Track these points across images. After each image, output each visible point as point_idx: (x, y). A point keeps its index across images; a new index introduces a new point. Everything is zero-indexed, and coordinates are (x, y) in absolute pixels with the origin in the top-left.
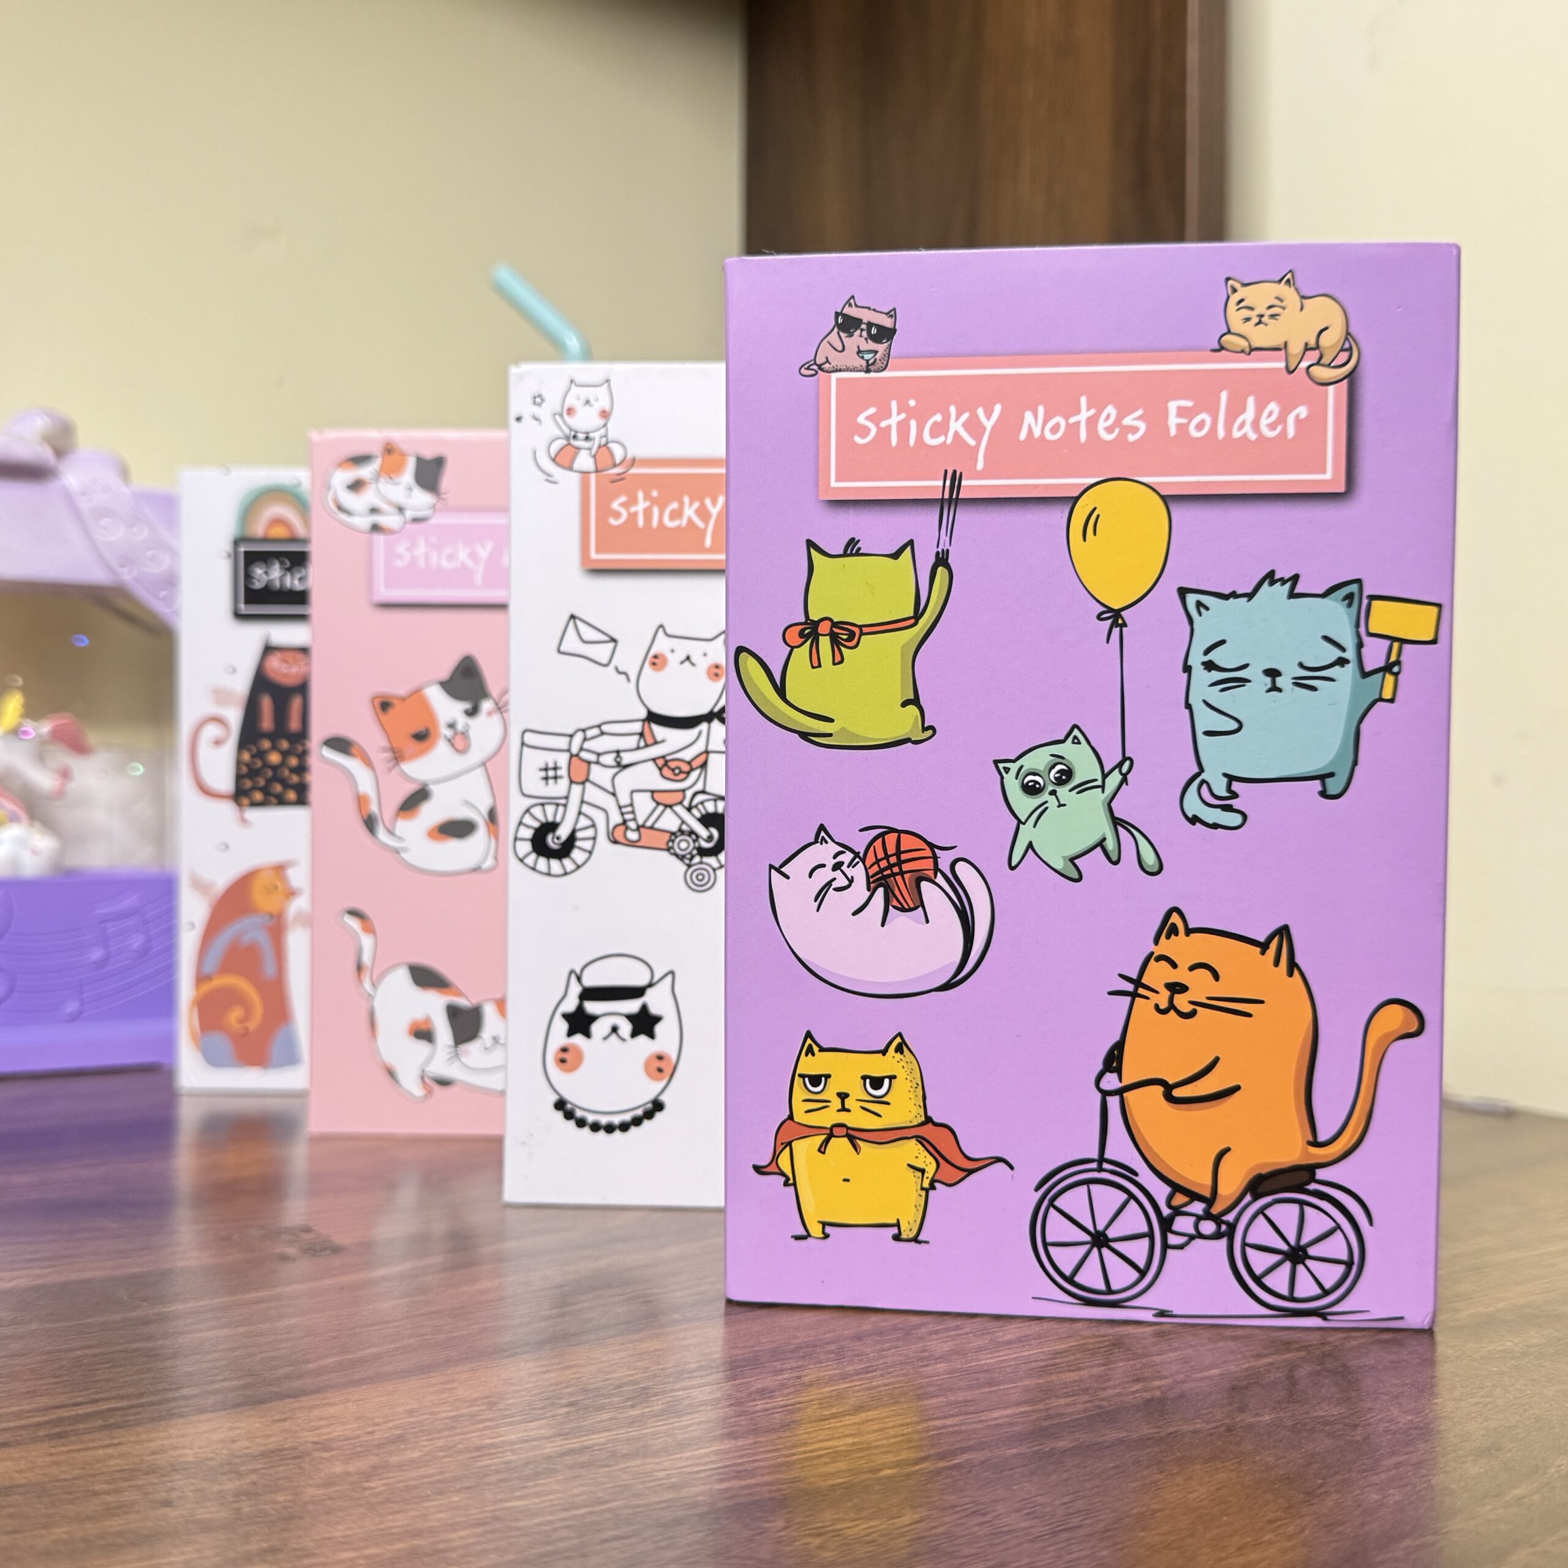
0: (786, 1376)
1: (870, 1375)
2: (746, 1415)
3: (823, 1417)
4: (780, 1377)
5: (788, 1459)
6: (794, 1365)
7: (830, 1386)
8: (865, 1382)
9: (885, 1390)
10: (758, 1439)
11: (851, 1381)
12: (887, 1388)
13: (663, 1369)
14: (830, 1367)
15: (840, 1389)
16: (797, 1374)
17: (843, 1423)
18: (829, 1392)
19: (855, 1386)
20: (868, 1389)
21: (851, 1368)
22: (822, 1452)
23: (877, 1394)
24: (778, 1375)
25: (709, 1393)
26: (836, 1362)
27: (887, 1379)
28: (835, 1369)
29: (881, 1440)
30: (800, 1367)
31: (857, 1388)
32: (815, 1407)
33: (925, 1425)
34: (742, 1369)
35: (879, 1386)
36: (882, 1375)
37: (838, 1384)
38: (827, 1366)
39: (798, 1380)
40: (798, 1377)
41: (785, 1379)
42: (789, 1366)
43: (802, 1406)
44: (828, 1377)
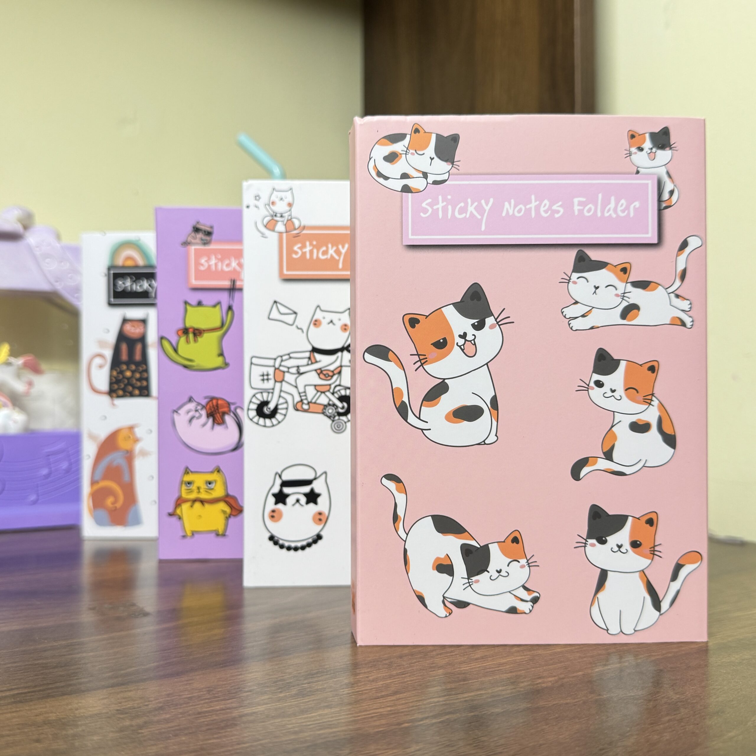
0: (361, 676)
1: (403, 676)
2: (338, 696)
3: (378, 697)
5: (356, 718)
6: (366, 671)
7: (383, 681)
8: (401, 679)
9: (410, 684)
10: (342, 708)
11: (394, 679)
12: (412, 682)
13: (299, 673)
14: (384, 672)
15: (387, 683)
16: (367, 675)
17: (387, 700)
18: (382, 684)
19: (395, 681)
20: (402, 683)
21: (395, 672)
23: (406, 686)
24: (357, 676)
25: (321, 685)
26: (387, 669)
27: (412, 678)
28: (387, 673)
29: (405, 708)
30: (369, 672)
31: (396, 682)
32: (374, 692)
33: (429, 701)
34: (339, 673)
35: (408, 681)
36: (410, 676)
37: (387, 680)
38: (383, 671)
39: (367, 678)
40: (367, 677)
41: (360, 678)
42: (363, 671)
43: (367, 691)
44: (382, 677)
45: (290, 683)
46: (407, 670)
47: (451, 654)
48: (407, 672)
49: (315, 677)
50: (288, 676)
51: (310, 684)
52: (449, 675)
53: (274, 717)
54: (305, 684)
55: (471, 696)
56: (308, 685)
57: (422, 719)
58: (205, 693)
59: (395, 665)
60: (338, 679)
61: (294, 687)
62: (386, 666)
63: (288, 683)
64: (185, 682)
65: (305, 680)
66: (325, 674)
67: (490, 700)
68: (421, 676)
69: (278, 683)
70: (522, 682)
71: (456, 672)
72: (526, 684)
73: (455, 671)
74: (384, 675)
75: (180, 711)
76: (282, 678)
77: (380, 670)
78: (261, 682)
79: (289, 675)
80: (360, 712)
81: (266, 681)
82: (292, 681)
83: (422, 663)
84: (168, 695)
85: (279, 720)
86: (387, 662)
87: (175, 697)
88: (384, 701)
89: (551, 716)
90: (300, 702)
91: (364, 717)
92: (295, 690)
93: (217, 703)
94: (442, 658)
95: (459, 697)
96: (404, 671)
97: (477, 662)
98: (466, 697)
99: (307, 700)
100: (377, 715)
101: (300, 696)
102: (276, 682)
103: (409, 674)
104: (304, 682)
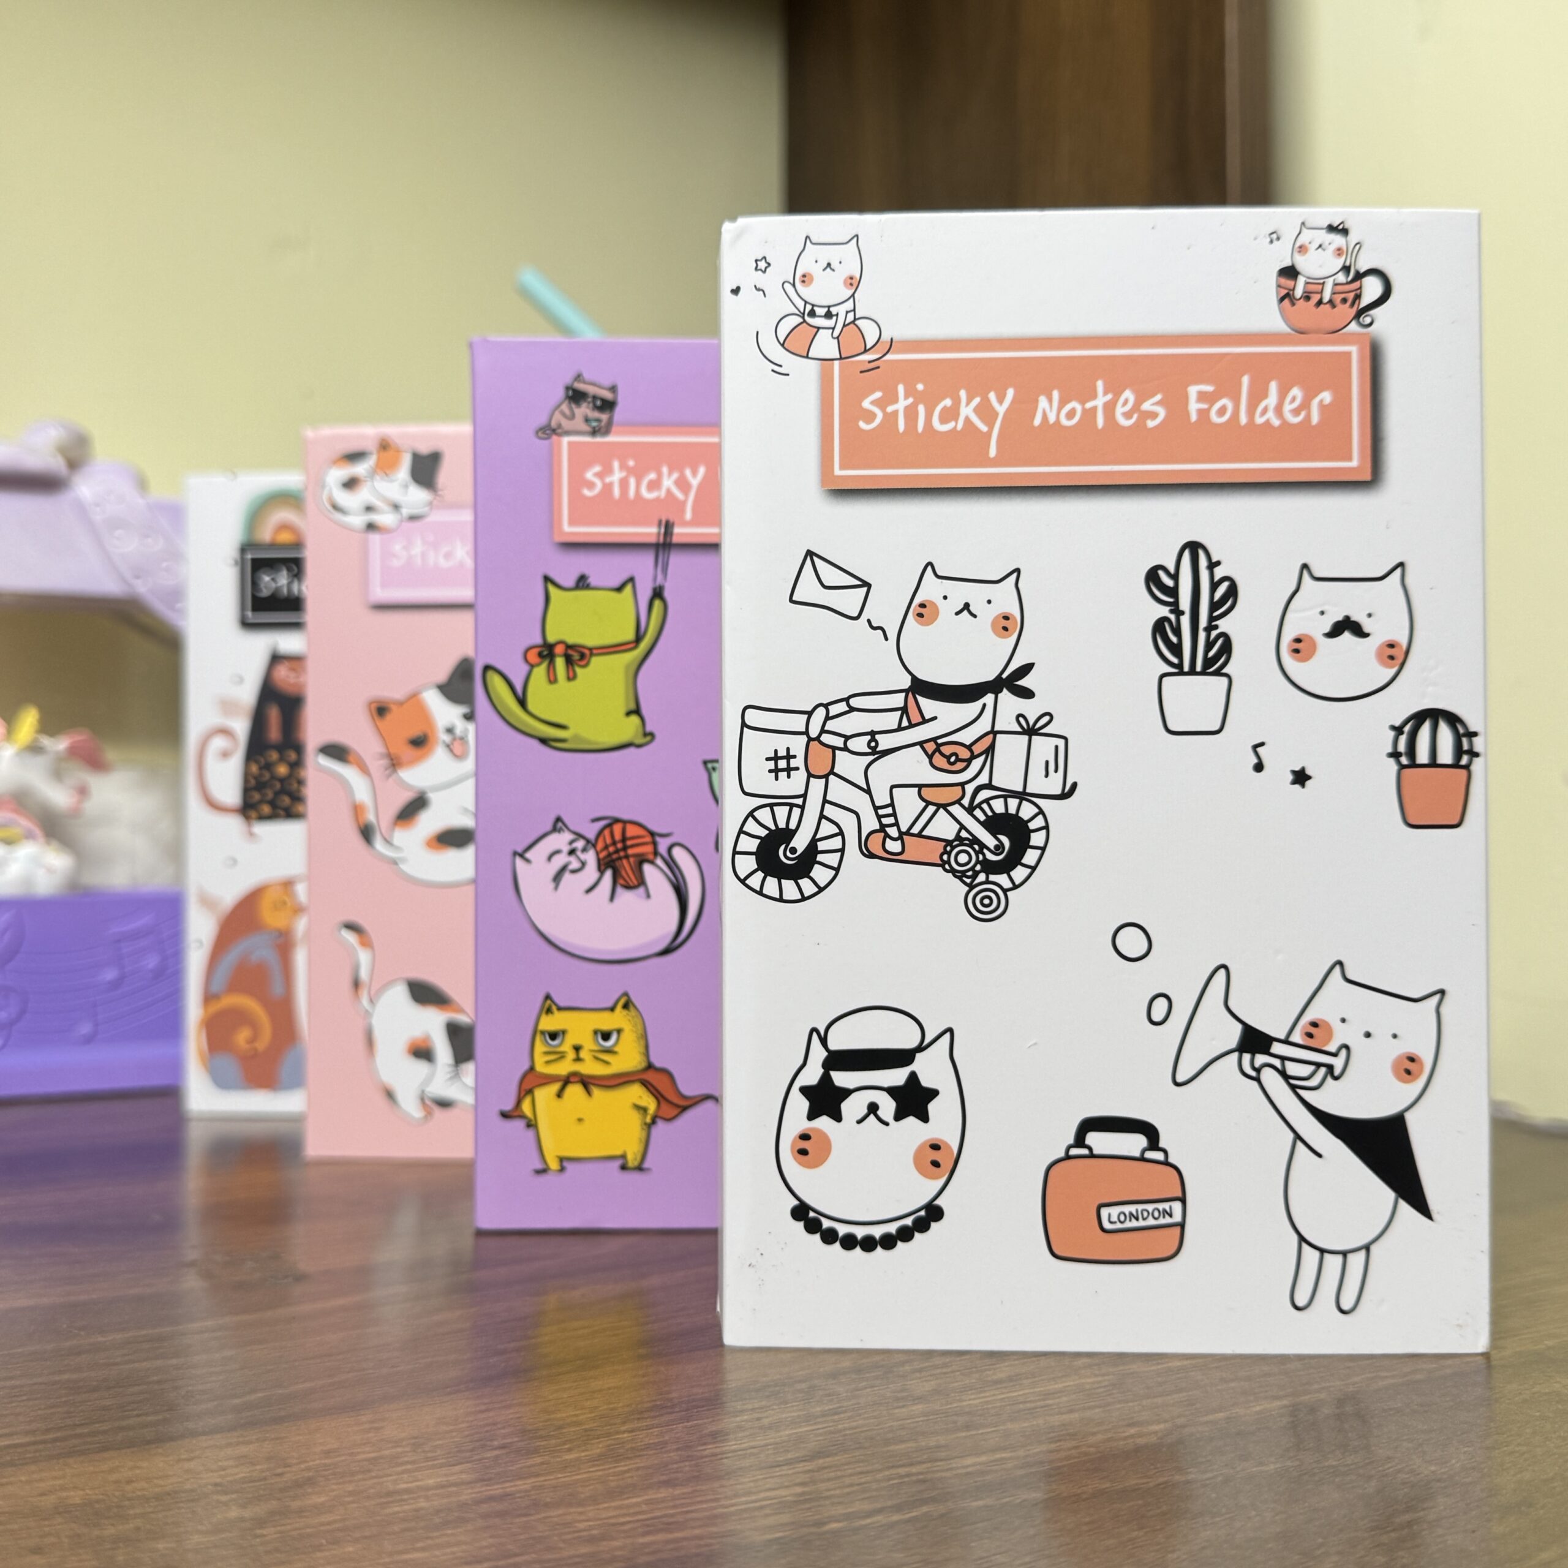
0: (745, 1417)
1: (836, 1417)
2: (692, 1460)
3: (777, 1464)
4: (738, 1419)
6: (756, 1406)
7: (792, 1428)
8: (831, 1424)
9: (850, 1434)
10: (699, 1488)
11: (815, 1424)
12: (855, 1431)
13: (612, 1409)
14: (795, 1408)
15: (801, 1432)
16: (757, 1415)
17: (796, 1470)
18: (789, 1435)
19: (818, 1429)
20: (831, 1432)
21: (818, 1409)
23: (840, 1438)
24: (737, 1416)
25: (657, 1435)
26: (802, 1402)
27: (855, 1421)
28: (800, 1410)
30: (762, 1408)
31: (821, 1431)
32: (771, 1452)
33: (888, 1473)
34: (699, 1409)
35: (845, 1429)
36: (849, 1418)
37: (800, 1427)
38: (792, 1406)
39: (757, 1422)
40: (758, 1419)
41: (743, 1421)
42: (750, 1407)
43: (756, 1450)
44: (789, 1419)
45: (591, 1430)
46: (845, 1404)
47: (943, 1370)
48: (844, 1409)
49: (646, 1418)
50: (590, 1415)
51: (634, 1434)
52: (935, 1417)
53: (549, 1506)
54: (624, 1432)
55: (979, 1464)
56: (630, 1435)
58: (407, 1449)
59: (821, 1393)
60: (696, 1422)
61: (597, 1438)
62: (801, 1395)
63: (586, 1430)
64: (367, 1426)
65: (624, 1423)
66: (669, 1410)
67: (1020, 1472)
68: (875, 1417)
69: (564, 1431)
70: (1095, 1434)
71: (950, 1410)
72: (1099, 1437)
73: (950, 1408)
74: (795, 1414)
75: (350, 1488)
76: (575, 1419)
77: (787, 1403)
78: (530, 1428)
79: (590, 1413)
80: (737, 1495)
81: (541, 1424)
82: (595, 1425)
83: (879, 1390)
84: (327, 1453)
85: (560, 1512)
86: (804, 1386)
87: (343, 1458)
88: (789, 1472)
92: (601, 1446)
93: (430, 1471)
94: (923, 1379)
95: (954, 1465)
96: (840, 1407)
97: (999, 1389)
98: (967, 1466)
99: (626, 1468)
101: (612, 1459)
102: (560, 1427)
103: (849, 1414)
104: (623, 1428)
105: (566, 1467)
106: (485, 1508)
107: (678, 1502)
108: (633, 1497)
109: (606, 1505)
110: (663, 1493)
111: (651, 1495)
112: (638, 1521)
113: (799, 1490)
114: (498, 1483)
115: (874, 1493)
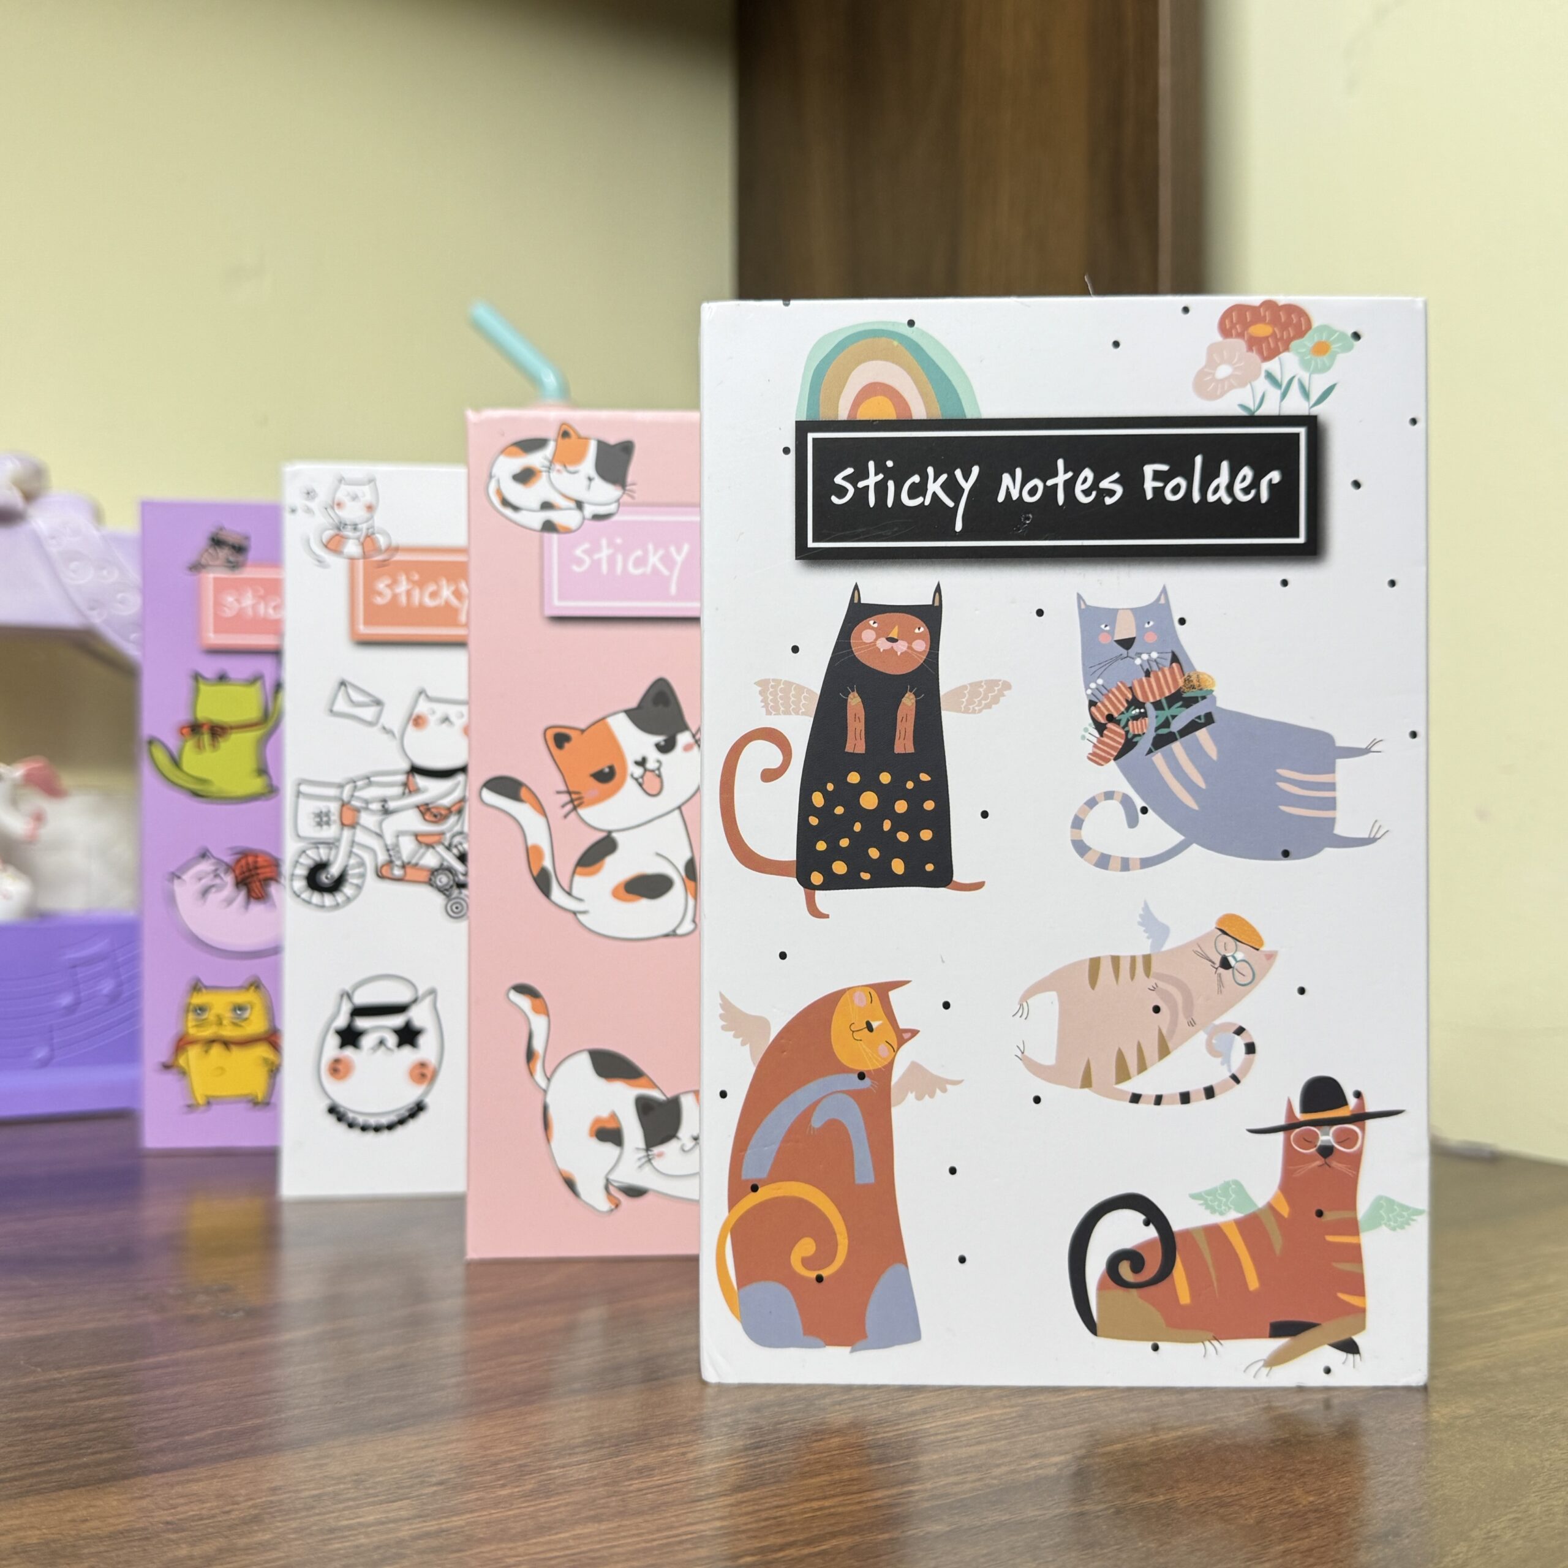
0: (671, 1452)
1: (758, 1451)
2: (617, 1496)
3: (696, 1499)
4: (664, 1454)
5: (648, 1545)
6: (683, 1440)
7: (716, 1463)
9: (769, 1468)
10: (625, 1523)
11: (736, 1458)
12: (772, 1465)
13: (546, 1445)
14: (719, 1442)
16: (684, 1450)
17: (717, 1504)
18: (711, 1470)
20: (752, 1466)
22: (684, 1537)
23: (759, 1473)
24: (664, 1451)
25: (586, 1471)
26: (726, 1437)
27: (776, 1455)
28: (724, 1444)
29: (751, 1523)
30: (688, 1443)
31: (743, 1465)
32: (692, 1487)
33: (801, 1507)
34: (628, 1444)
35: (764, 1463)
36: (771, 1451)
37: (723, 1461)
38: (717, 1440)
39: (682, 1457)
40: (684, 1454)
41: (669, 1456)
42: (676, 1441)
43: (679, 1485)
44: (713, 1453)
45: (525, 1465)
46: (767, 1437)
47: (863, 1402)
48: (765, 1442)
49: (577, 1453)
50: (524, 1451)
51: (565, 1469)
52: (850, 1450)
53: (481, 1541)
54: (555, 1468)
55: (889, 1497)
56: (562, 1470)
57: (782, 1548)
58: (349, 1486)
60: (624, 1457)
61: (530, 1474)
62: (725, 1429)
63: (520, 1466)
64: (312, 1463)
65: (556, 1459)
66: (599, 1445)
67: (926, 1505)
68: (794, 1451)
69: (499, 1466)
70: (998, 1466)
71: (865, 1443)
72: (1004, 1469)
73: (865, 1441)
74: (719, 1448)
75: (294, 1524)
76: (510, 1455)
77: (711, 1438)
78: (467, 1464)
79: (526, 1448)
80: (658, 1530)
81: (478, 1460)
82: (529, 1460)
83: (800, 1423)
84: (274, 1490)
85: (493, 1547)
86: (728, 1420)
87: (287, 1495)
88: (711, 1506)
89: (1045, 1542)
90: (539, 1507)
91: (665, 1541)
92: (533, 1481)
93: (371, 1508)
94: (842, 1412)
96: (760, 1441)
97: (911, 1421)
99: (555, 1504)
100: (692, 1538)
101: (541, 1495)
102: (496, 1463)
103: (769, 1448)
104: (556, 1464)
105: (500, 1502)
106: (421, 1544)
107: (603, 1537)
108: (560, 1533)
109: (534, 1541)
110: (591, 1528)
111: (579, 1530)
112: (565, 1556)
113: (718, 1524)
114: (435, 1519)
115: (788, 1527)
